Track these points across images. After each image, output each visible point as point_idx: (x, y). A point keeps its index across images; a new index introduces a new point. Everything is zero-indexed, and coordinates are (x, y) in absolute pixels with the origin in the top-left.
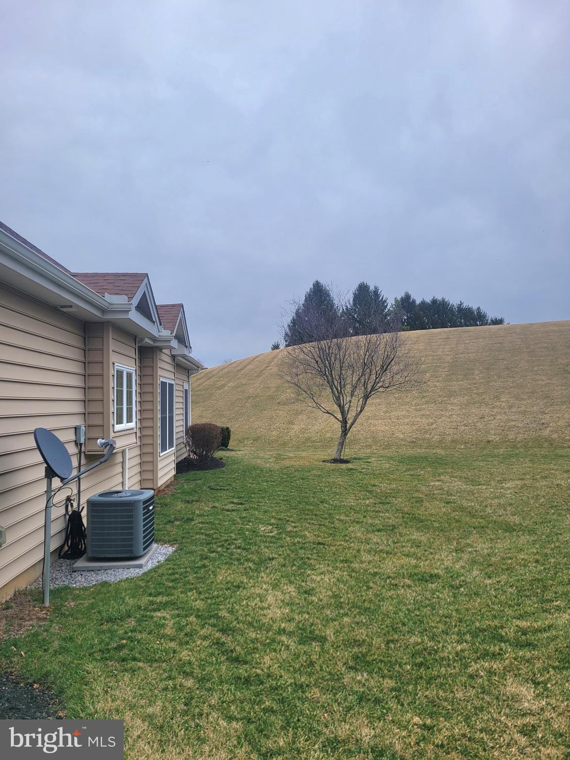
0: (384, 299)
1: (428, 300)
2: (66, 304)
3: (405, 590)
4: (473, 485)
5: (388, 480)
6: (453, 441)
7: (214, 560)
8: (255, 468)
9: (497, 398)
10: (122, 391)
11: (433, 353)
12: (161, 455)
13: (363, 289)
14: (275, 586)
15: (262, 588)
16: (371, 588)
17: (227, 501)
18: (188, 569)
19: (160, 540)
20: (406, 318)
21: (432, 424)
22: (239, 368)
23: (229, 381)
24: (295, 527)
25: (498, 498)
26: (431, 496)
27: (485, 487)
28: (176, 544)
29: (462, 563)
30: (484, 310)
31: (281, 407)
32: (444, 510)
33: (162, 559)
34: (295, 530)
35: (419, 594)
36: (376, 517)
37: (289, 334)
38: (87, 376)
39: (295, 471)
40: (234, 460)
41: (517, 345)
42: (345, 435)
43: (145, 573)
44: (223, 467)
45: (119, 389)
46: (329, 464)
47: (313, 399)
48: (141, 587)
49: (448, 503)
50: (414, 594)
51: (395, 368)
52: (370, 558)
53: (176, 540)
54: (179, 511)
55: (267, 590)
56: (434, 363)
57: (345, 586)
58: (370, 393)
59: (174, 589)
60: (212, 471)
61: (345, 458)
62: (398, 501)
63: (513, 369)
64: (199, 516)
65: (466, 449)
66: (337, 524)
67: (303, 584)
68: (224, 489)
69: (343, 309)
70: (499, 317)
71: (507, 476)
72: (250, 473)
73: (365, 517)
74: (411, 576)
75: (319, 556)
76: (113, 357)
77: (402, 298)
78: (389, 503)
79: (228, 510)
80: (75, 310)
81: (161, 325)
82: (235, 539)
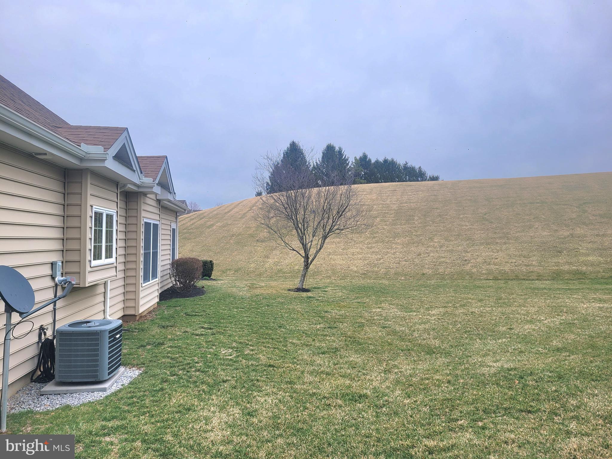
0: (346, 158)
1: (381, 160)
2: (39, 152)
3: (336, 409)
4: (406, 312)
5: (339, 307)
6: (396, 274)
7: (174, 382)
8: (230, 295)
9: (431, 239)
10: (102, 230)
11: (383, 202)
12: (143, 285)
13: (330, 149)
14: (222, 408)
15: (210, 411)
16: (307, 408)
17: (197, 326)
18: (146, 393)
19: (129, 364)
20: (363, 173)
21: (380, 259)
22: (226, 211)
23: (217, 222)
24: (252, 350)
25: (425, 323)
26: (371, 322)
27: (415, 314)
28: (143, 367)
29: (388, 384)
30: (424, 169)
31: (259, 244)
32: (380, 334)
33: (126, 382)
34: (251, 353)
35: (347, 414)
36: (324, 340)
37: (270, 184)
38: (65, 217)
39: (263, 298)
40: (214, 289)
41: (448, 197)
42: (307, 268)
43: (107, 397)
44: (203, 294)
45: (98, 228)
46: (292, 293)
47: (281, 238)
48: (98, 411)
49: (384, 327)
50: (343, 414)
51: (349, 214)
52: (311, 379)
53: (144, 364)
54: (153, 336)
55: (214, 412)
56: (384, 210)
57: (284, 407)
58: (328, 234)
59: (129, 412)
60: (192, 299)
61: (307, 287)
62: (344, 326)
63: (444, 216)
64: (170, 340)
65: (406, 280)
66: (290, 347)
67: (248, 405)
68: (198, 315)
69: (314, 165)
70: (435, 175)
71: (434, 304)
72: (224, 301)
73: (314, 340)
74: (343, 396)
75: (268, 378)
76: (91, 201)
77: (360, 158)
78: (336, 328)
79: (197, 335)
80: (50, 158)
81: (141, 173)
82: (196, 363)
